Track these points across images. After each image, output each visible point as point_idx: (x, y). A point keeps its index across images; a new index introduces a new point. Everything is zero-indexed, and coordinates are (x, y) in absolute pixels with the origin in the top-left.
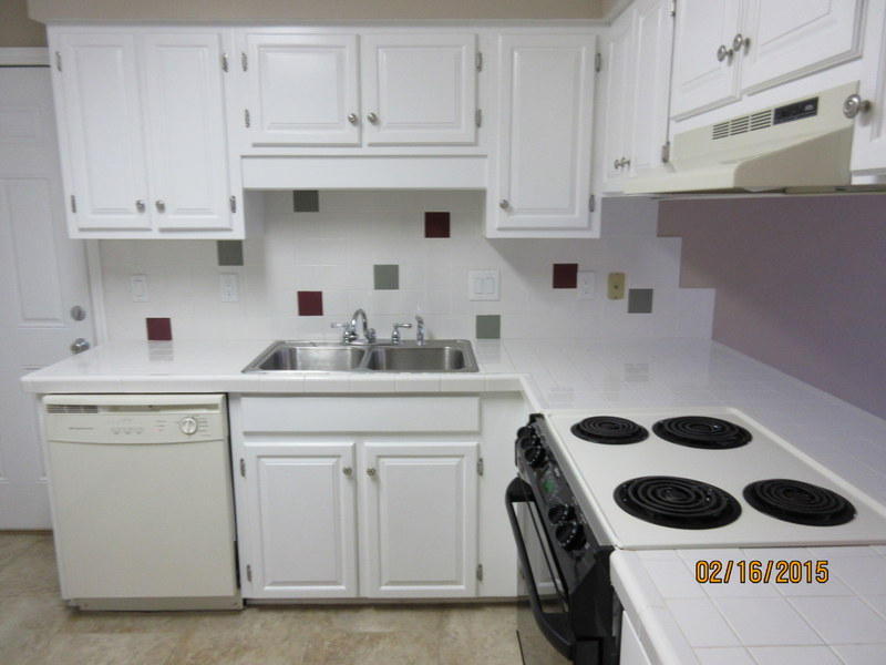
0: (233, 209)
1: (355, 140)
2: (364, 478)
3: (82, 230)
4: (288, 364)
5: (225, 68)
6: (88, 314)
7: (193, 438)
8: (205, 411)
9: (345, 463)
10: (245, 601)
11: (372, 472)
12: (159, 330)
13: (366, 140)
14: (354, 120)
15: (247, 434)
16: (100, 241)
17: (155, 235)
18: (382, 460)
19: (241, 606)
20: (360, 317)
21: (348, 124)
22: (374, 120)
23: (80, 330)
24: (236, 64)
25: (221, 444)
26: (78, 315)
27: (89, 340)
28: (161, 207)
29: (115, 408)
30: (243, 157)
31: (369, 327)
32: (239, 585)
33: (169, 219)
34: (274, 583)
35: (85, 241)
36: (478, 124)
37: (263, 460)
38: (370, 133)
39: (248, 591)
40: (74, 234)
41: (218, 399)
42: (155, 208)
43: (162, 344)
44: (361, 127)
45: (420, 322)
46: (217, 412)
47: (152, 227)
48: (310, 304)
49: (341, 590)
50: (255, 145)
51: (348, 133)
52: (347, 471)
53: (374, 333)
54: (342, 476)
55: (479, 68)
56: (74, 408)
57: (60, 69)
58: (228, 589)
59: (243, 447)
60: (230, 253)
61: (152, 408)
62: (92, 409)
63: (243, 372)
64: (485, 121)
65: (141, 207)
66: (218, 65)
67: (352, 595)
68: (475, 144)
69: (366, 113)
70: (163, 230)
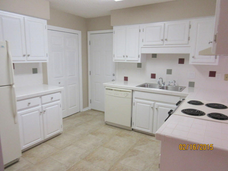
0: (139, 57)
1: (162, 44)
2: (155, 110)
3: (115, 60)
4: (146, 86)
5: (140, 31)
6: (115, 75)
7: (127, 97)
8: (128, 92)
9: (152, 106)
10: (133, 129)
11: (157, 109)
12: (126, 79)
13: (165, 44)
14: (162, 40)
15: (135, 98)
16: (118, 62)
17: (126, 61)
18: (159, 107)
19: (131, 130)
20: (161, 79)
21: (161, 41)
22: (166, 40)
23: (113, 78)
24: (142, 31)
25: (130, 99)
26: (114, 75)
27: (115, 80)
28: (127, 57)
29: (115, 90)
30: (142, 47)
31: (163, 82)
32: (131, 126)
33: (128, 59)
34: (137, 127)
35: (116, 62)
36: (189, 40)
37: (138, 103)
38: (165, 42)
39: (133, 127)
40: (114, 61)
41: (131, 91)
42: (126, 57)
43: (126, 81)
44: (164, 41)
45: (175, 82)
46: (130, 93)
47: (125, 60)
48: (153, 76)
49: (149, 131)
50: (144, 45)
51: (161, 43)
52: (152, 108)
53: (164, 83)
54: (151, 109)
55: (190, 28)
56: (109, 89)
57: (114, 33)
58: (129, 125)
59: (135, 100)
60: (139, 65)
61: (121, 91)
62: (112, 90)
63: (136, 87)
64: (190, 39)
65: (124, 56)
66: (138, 31)
67: (151, 132)
68: (188, 44)
69: (165, 38)
70: (127, 61)
